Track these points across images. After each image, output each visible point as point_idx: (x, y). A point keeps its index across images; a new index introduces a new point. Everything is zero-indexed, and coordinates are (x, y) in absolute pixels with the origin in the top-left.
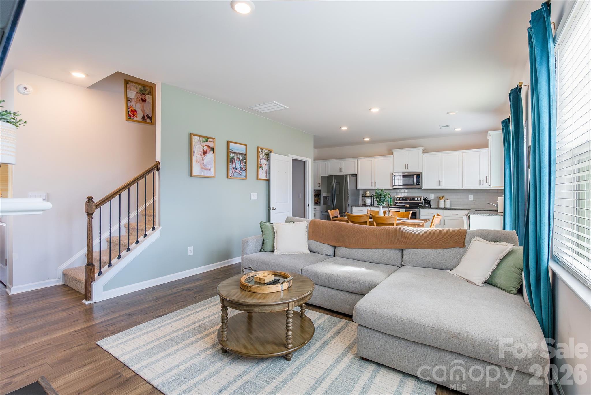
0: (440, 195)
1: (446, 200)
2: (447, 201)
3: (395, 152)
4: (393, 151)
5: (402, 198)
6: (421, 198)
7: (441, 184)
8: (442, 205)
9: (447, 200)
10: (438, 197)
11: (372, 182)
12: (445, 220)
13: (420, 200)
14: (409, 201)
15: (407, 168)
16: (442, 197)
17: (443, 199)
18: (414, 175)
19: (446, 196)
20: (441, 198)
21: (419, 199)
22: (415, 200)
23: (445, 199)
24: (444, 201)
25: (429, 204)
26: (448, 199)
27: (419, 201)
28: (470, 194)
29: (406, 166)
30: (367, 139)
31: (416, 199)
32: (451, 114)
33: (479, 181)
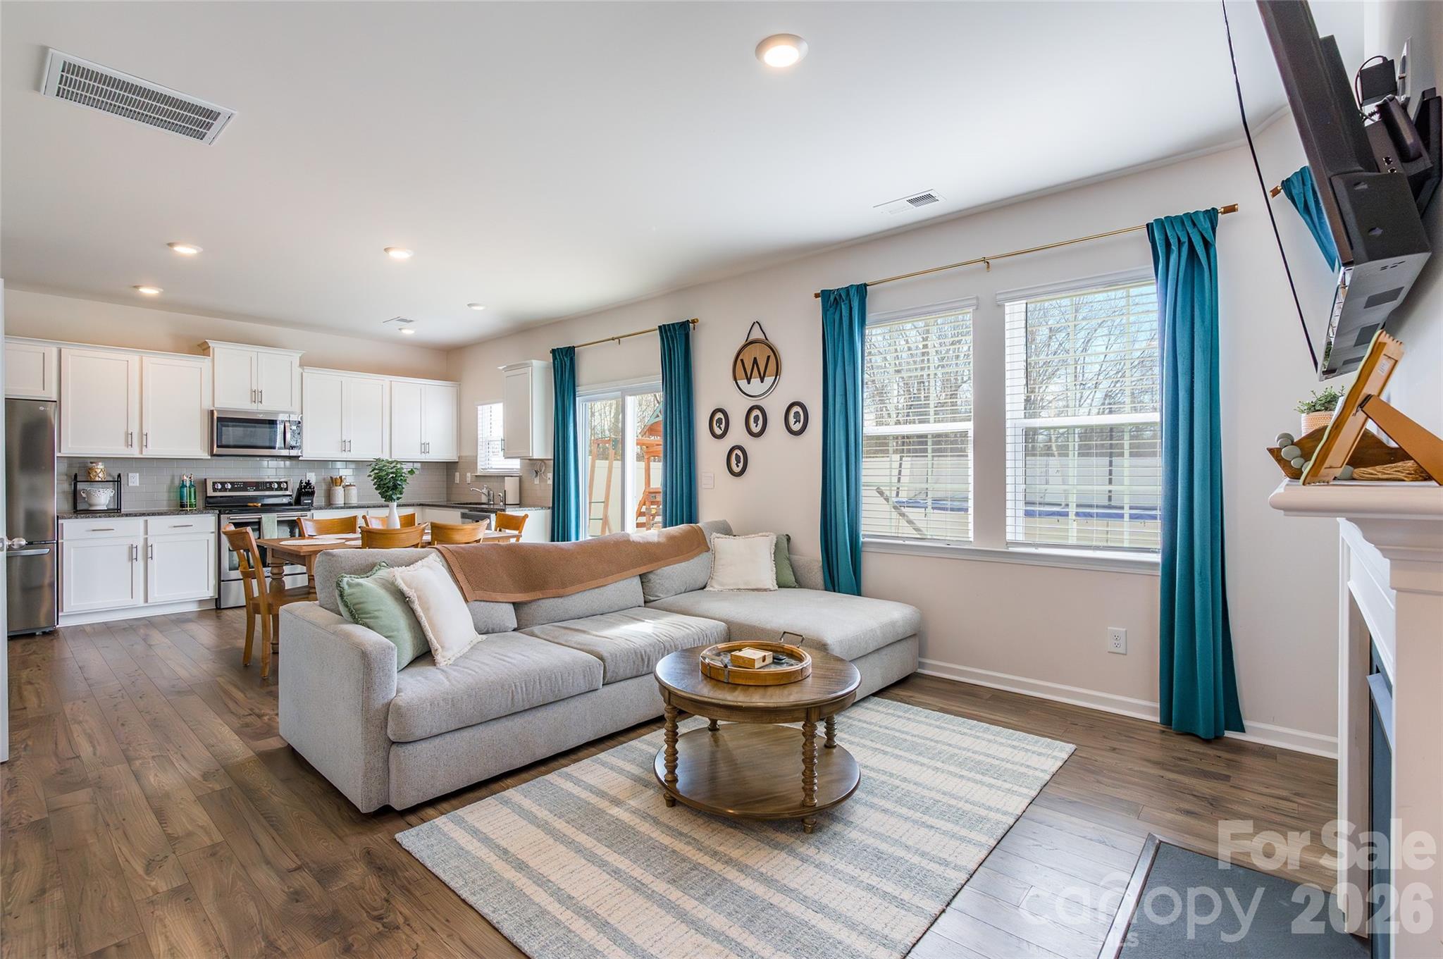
1: (349, 486)
3: (217, 347)
4: (211, 344)
5: (233, 484)
6: (286, 483)
7: (347, 448)
11: (129, 434)
13: (286, 489)
14: (255, 490)
15: (257, 400)
17: (343, 484)
20: (338, 482)
21: (281, 486)
22: (271, 489)
24: (344, 488)
26: (352, 484)
27: (281, 490)
29: (256, 396)
30: (149, 291)
31: (276, 486)
32: (475, 308)
33: (422, 444)
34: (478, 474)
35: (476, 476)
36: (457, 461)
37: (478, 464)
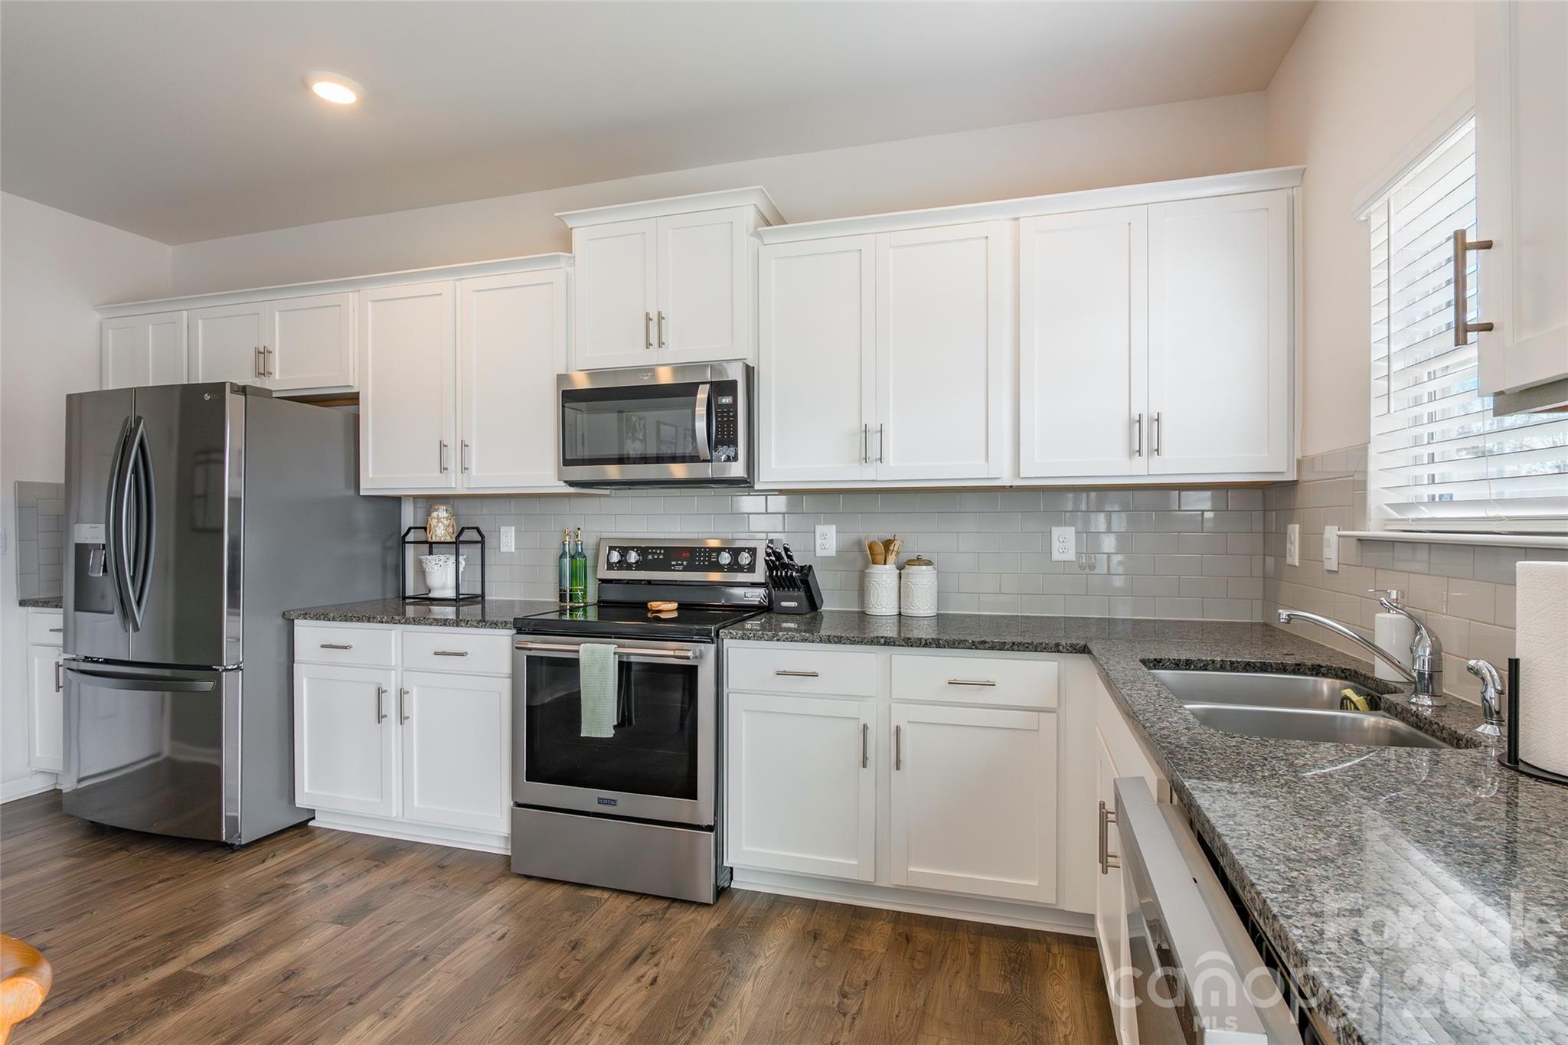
0: (876, 531)
1: (910, 562)
2: (915, 569)
3: (585, 230)
4: (571, 220)
5: (642, 551)
6: (750, 551)
7: (874, 453)
8: (883, 601)
9: (918, 561)
10: (859, 543)
11: (443, 446)
12: (898, 728)
13: (751, 568)
14: (684, 570)
15: (654, 339)
16: (887, 544)
17: (892, 558)
18: (696, 385)
19: (912, 535)
20: (878, 551)
21: (745, 559)
22: (717, 567)
23: (905, 556)
24: (900, 568)
25: (802, 593)
26: (924, 557)
27: (740, 569)
28: (1059, 524)
29: (654, 327)
31: (725, 558)
33: (1131, 422)
34: (1373, 531)
35: (1361, 541)
36: (1291, 476)
37: (1373, 486)
